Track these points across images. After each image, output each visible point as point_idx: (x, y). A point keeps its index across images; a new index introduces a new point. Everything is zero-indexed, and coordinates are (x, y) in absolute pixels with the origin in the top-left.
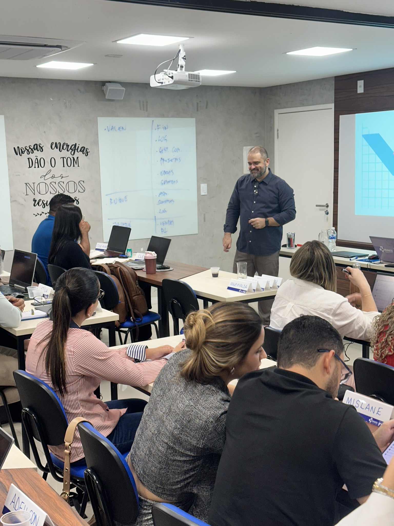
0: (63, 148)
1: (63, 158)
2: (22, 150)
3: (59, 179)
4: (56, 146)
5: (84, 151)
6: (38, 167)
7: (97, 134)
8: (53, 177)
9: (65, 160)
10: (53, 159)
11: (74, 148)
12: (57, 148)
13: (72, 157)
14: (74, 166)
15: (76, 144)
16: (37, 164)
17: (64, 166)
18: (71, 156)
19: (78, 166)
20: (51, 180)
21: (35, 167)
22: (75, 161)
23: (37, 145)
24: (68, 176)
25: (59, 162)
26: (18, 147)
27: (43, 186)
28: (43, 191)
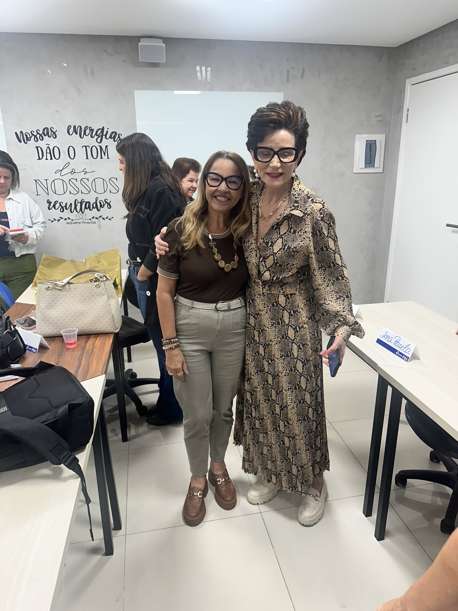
0: (85, 133)
1: (86, 147)
2: (26, 136)
3: (82, 175)
4: (75, 131)
5: (116, 137)
6: (51, 159)
7: (134, 115)
8: (73, 172)
9: (89, 150)
10: (71, 148)
11: (101, 134)
12: (76, 134)
14: (102, 158)
15: (103, 127)
16: (49, 155)
17: (87, 158)
18: (97, 145)
19: (108, 158)
20: (70, 176)
21: (47, 159)
22: (103, 152)
23: (47, 128)
24: (95, 171)
25: (81, 153)
26: (21, 132)
27: (58, 184)
28: (60, 190)
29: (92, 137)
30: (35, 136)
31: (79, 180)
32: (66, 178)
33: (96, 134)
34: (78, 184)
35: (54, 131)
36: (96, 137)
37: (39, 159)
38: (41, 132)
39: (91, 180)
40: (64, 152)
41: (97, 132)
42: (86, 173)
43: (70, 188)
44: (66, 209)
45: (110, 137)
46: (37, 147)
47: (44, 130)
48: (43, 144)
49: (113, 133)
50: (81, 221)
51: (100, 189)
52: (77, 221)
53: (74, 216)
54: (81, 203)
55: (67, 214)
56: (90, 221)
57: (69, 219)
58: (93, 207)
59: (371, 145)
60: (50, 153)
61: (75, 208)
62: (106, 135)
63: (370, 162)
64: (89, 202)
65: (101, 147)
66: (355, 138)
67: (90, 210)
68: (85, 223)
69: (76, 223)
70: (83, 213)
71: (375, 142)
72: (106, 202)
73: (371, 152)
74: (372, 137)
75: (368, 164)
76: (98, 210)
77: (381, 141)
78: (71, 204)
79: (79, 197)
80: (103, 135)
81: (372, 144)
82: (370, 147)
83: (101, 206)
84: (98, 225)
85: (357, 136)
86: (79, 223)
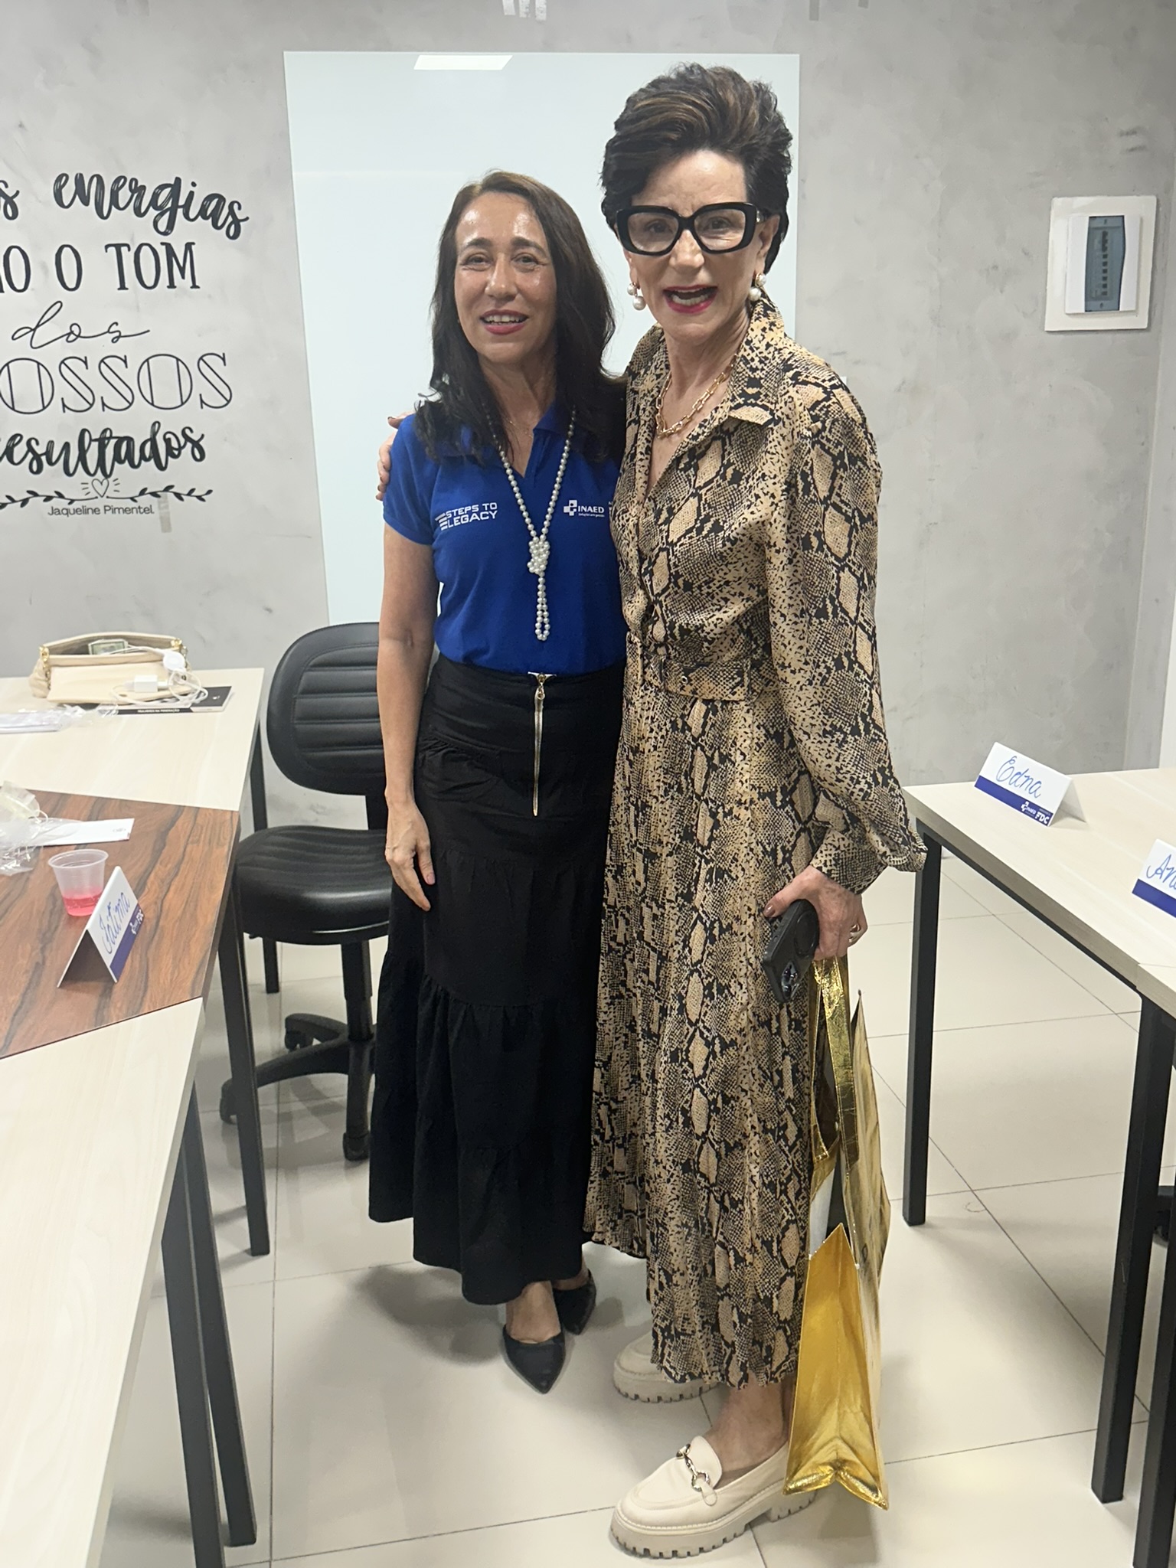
0: (114, 201)
1: (118, 247)
3: (104, 346)
4: (81, 193)
5: (220, 212)
7: (283, 136)
8: (73, 334)
9: (128, 257)
10: (67, 254)
11: (171, 202)
12: (86, 202)
13: (162, 244)
14: (172, 285)
15: (178, 180)
17: (123, 287)
18: (156, 240)
19: (194, 286)
20: (62, 349)
22: (177, 264)
24: (148, 331)
25: (100, 267)
28: (28, 398)
29: (138, 213)
31: (93, 363)
32: (50, 357)
33: (153, 203)
34: (91, 376)
35: (9, 192)
36: (153, 213)
39: (134, 363)
40: (44, 266)
41: (155, 196)
42: (120, 336)
43: (63, 390)
44: (50, 463)
45: (202, 213)
49: (210, 198)
50: (99, 504)
51: (167, 394)
52: (88, 504)
53: (76, 486)
54: (102, 443)
55: (52, 478)
56: (131, 504)
57: (60, 496)
58: (143, 457)
59: (1105, 234)
61: (82, 458)
62: (187, 207)
63: (1105, 293)
64: (130, 440)
65: (168, 247)
66: (1050, 209)
67: (133, 466)
68: (114, 512)
69: (85, 511)
70: (107, 476)
71: (1120, 224)
72: (188, 439)
73: (1105, 256)
74: (1108, 206)
75: (1096, 299)
76: (161, 468)
77: (1142, 220)
78: (67, 446)
79: (96, 422)
80: (176, 206)
81: (1110, 232)
82: (1104, 241)
83: (170, 451)
84: (161, 518)
85: (1058, 202)
86: (95, 511)
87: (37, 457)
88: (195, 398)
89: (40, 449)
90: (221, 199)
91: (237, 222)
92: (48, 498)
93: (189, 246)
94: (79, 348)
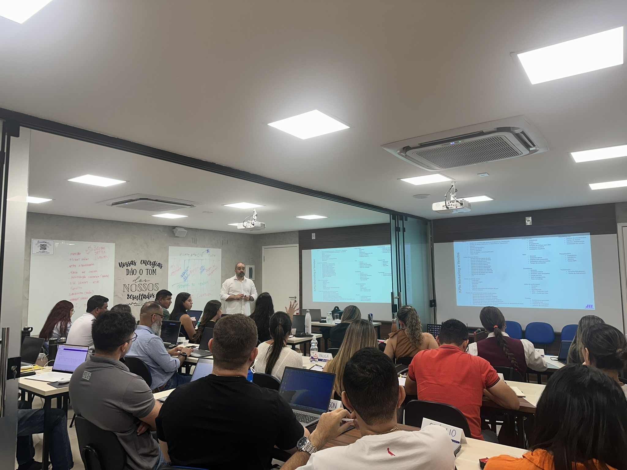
0: (148, 264)
1: (147, 269)
2: (123, 264)
3: (144, 282)
4: (144, 263)
5: (160, 265)
6: (132, 275)
7: (168, 256)
8: (140, 281)
9: (148, 271)
10: (141, 270)
11: (154, 264)
14: (153, 274)
15: (155, 261)
16: (131, 273)
17: (147, 275)
18: (152, 269)
19: (156, 275)
20: (139, 283)
21: (130, 275)
22: (154, 272)
23: (133, 261)
24: (149, 280)
25: (145, 272)
26: (121, 262)
27: (134, 286)
28: (134, 289)
29: (150, 265)
30: (127, 264)
31: (142, 285)
32: (137, 284)
33: (152, 264)
34: (142, 286)
35: (135, 262)
36: (152, 265)
37: (127, 275)
38: (129, 263)
39: (147, 285)
40: (138, 272)
41: (152, 263)
42: (146, 281)
43: (138, 288)
44: (135, 299)
45: (158, 265)
46: (127, 269)
47: (131, 262)
48: (129, 268)
49: (159, 263)
51: (151, 289)
52: (139, 304)
53: (137, 302)
54: (142, 295)
55: (135, 301)
57: (136, 303)
58: (147, 297)
60: (132, 272)
61: (139, 298)
62: (156, 265)
64: (145, 295)
65: (153, 269)
67: (145, 299)
69: (138, 305)
70: (142, 300)
72: (153, 295)
76: (149, 299)
78: (138, 296)
79: (141, 293)
80: (155, 264)
82: (250, 270)
83: (150, 297)
86: (140, 305)
87: (134, 298)
88: (154, 289)
89: (134, 297)
90: (160, 264)
91: (161, 266)
92: (134, 304)
93: (156, 269)
94: (141, 283)
